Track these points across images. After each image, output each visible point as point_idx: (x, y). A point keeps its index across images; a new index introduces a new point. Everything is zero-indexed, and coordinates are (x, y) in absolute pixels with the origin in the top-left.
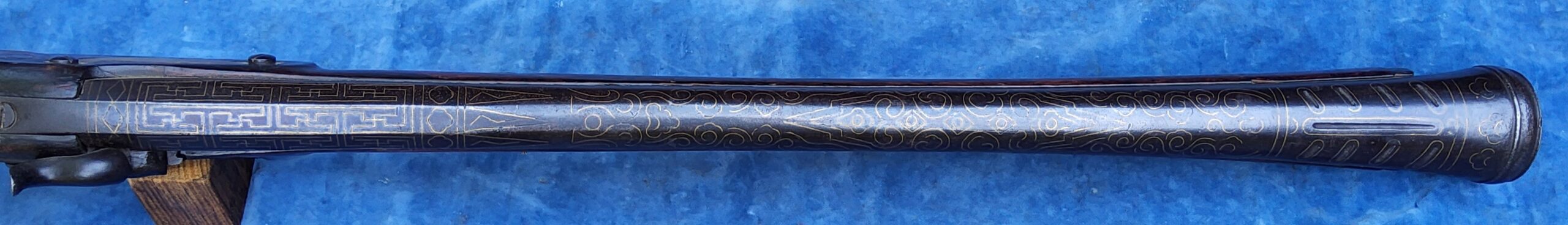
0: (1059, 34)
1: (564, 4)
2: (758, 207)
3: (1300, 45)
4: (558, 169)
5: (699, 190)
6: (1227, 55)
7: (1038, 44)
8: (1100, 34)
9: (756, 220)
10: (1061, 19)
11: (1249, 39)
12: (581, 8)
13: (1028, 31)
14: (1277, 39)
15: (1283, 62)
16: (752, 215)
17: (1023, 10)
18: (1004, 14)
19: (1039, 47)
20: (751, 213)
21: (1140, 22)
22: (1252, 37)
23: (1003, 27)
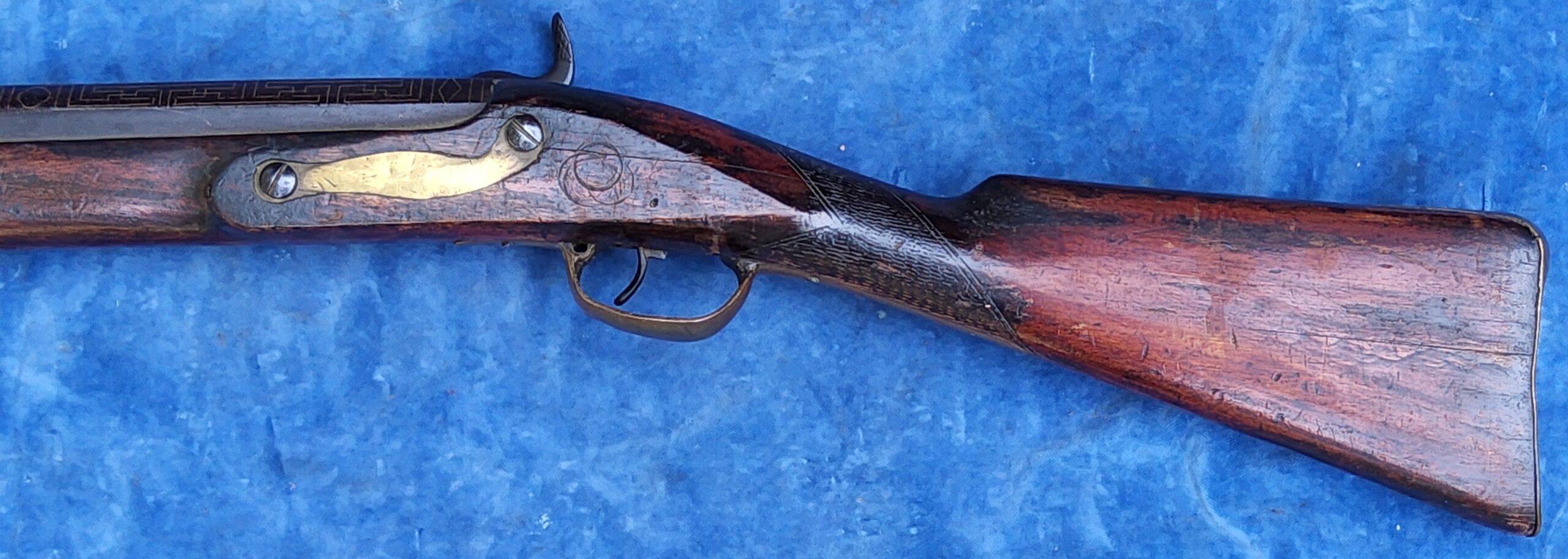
0: (842, 51)
1: (69, 44)
2: (389, 367)
3: (1203, 54)
4: (86, 326)
5: (298, 346)
6: (1092, 76)
7: (809, 74)
8: (901, 51)
9: (386, 388)
10: (847, 26)
11: (1129, 47)
12: (97, 52)
13: (796, 48)
14: (1170, 42)
15: (1176, 83)
16: (380, 382)
17: (790, 11)
18: (761, 20)
19: (809, 80)
20: (378, 377)
21: (964, 28)
22: (1132, 43)
23: (758, 43)
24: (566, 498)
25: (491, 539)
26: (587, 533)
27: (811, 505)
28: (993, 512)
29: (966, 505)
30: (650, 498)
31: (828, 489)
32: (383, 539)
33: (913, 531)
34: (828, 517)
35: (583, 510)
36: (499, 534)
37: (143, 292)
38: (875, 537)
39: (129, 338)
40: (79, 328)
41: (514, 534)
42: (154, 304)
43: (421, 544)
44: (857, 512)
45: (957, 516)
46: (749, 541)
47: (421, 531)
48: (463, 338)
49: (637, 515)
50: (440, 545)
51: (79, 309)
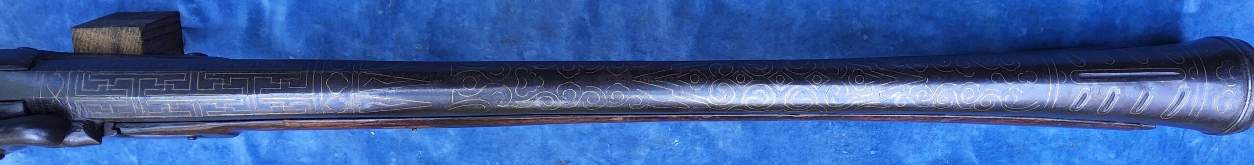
24: (688, 131)
25: (648, 150)
26: (698, 148)
27: (817, 136)
28: (914, 142)
29: (901, 138)
30: (732, 132)
31: (827, 129)
32: (591, 148)
33: (873, 152)
34: (826, 143)
35: (696, 137)
36: (652, 148)
37: (460, 16)
38: (852, 156)
39: (454, 42)
40: (426, 37)
41: (660, 148)
42: (466, 23)
43: (611, 152)
44: (842, 140)
45: (896, 143)
46: (783, 154)
47: (611, 145)
48: (635, 46)
49: (725, 139)
50: (621, 152)
51: (425, 26)
